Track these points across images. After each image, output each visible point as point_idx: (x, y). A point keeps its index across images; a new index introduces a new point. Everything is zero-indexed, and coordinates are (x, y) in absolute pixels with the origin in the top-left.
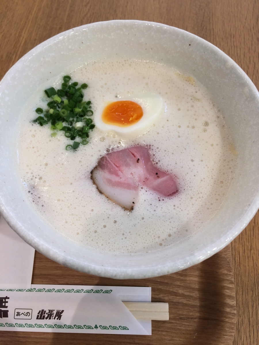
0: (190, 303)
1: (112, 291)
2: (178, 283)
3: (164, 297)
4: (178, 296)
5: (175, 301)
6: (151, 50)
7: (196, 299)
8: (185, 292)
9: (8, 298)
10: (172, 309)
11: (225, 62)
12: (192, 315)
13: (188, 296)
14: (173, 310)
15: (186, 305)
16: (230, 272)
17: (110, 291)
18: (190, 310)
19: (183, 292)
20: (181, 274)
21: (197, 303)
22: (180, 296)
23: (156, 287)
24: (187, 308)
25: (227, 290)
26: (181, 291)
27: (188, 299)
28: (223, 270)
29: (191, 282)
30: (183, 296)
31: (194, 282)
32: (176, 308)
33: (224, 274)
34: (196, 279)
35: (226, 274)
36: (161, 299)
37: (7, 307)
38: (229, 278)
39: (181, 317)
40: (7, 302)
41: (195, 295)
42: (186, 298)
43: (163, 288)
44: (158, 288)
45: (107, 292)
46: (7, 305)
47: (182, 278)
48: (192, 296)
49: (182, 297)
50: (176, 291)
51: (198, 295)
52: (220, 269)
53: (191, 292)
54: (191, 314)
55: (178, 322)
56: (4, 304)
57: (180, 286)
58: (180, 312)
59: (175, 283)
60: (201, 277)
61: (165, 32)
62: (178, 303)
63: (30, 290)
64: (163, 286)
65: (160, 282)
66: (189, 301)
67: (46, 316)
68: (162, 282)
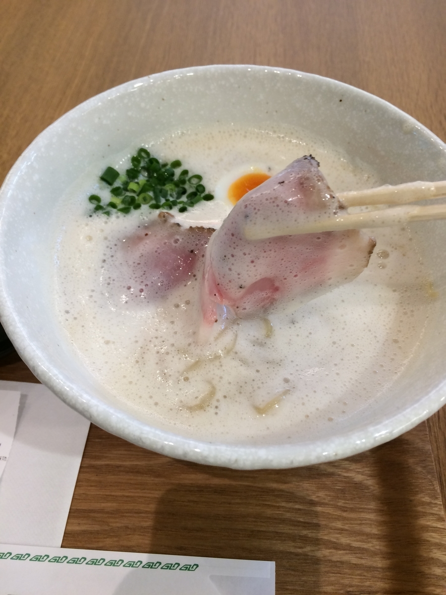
0: (363, 562)
1: (197, 566)
2: (339, 525)
3: (313, 551)
4: (340, 550)
5: (334, 559)
6: (275, 113)
7: (374, 554)
8: (352, 541)
10: (331, 575)
12: (369, 586)
13: (359, 548)
14: (333, 576)
15: (356, 566)
16: (437, 498)
17: (195, 567)
18: (364, 576)
19: (348, 542)
20: (344, 507)
21: (379, 563)
22: (344, 550)
23: (296, 532)
24: (359, 572)
25: (433, 534)
26: (344, 540)
27: (360, 555)
28: (421, 495)
29: (363, 522)
30: (349, 548)
31: (367, 522)
32: (336, 573)
33: (423, 504)
35: (429, 504)
36: (308, 555)
38: (435, 510)
39: (349, 590)
41: (372, 546)
42: (355, 554)
43: (310, 535)
44: (301, 534)
45: (187, 568)
47: (345, 514)
48: (363, 549)
49: (348, 552)
50: (335, 540)
51: (378, 547)
52: (417, 493)
53: (366, 542)
54: (367, 584)
57: (343, 530)
58: (346, 582)
59: (334, 524)
60: (380, 511)
61: (299, 81)
62: (342, 562)
64: (310, 531)
65: (305, 523)
66: (362, 558)
68: (308, 523)
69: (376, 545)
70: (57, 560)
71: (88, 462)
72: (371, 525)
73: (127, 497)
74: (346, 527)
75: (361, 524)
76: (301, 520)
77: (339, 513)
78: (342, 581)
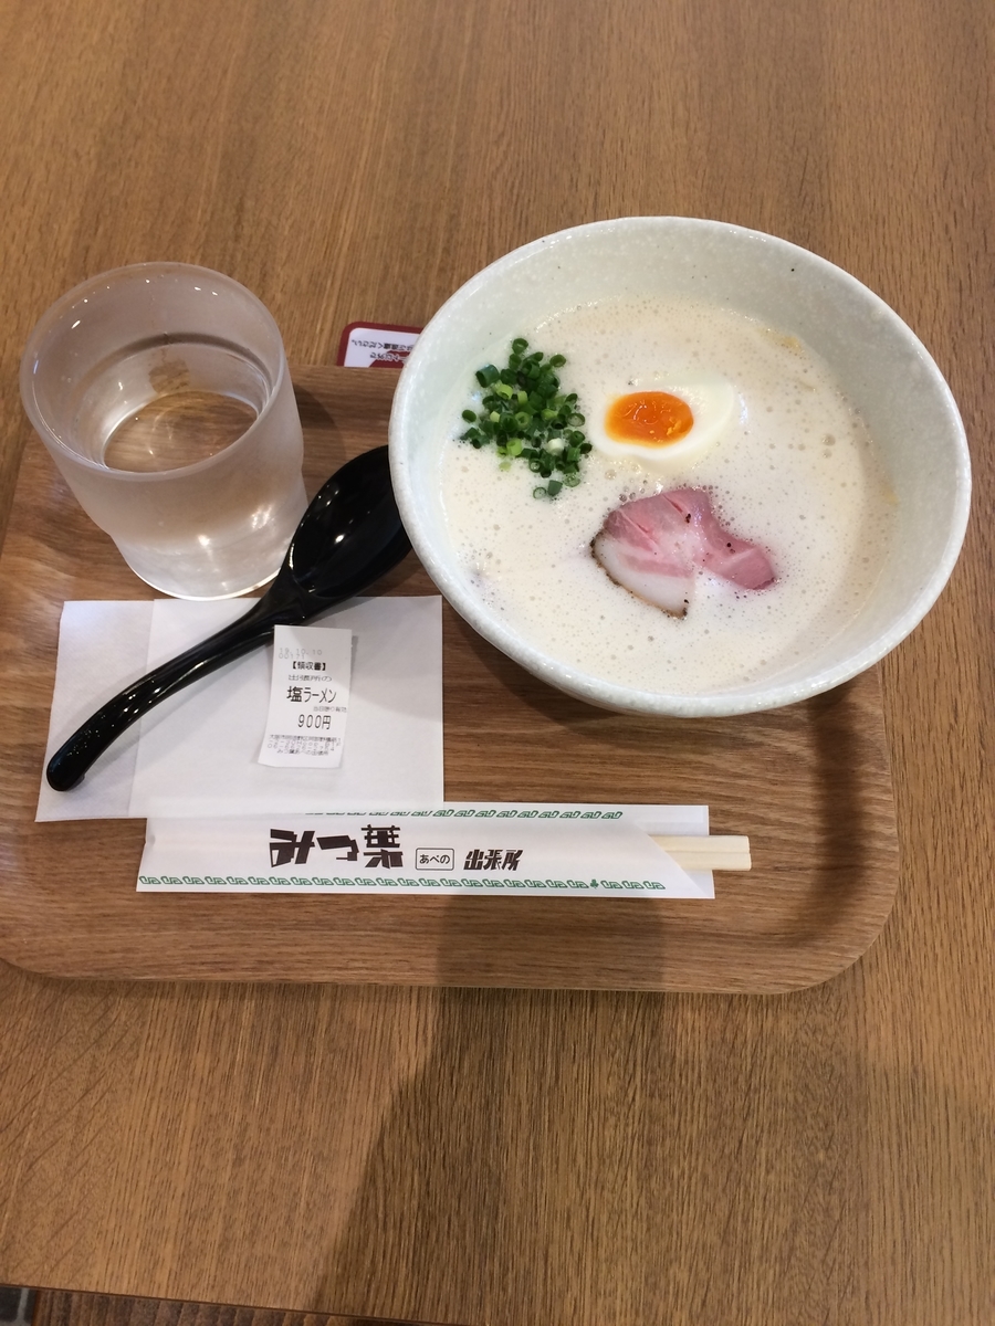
0: (795, 837)
2: (767, 799)
4: (766, 824)
5: (760, 834)
6: (703, 279)
7: (808, 829)
8: (783, 816)
9: (398, 829)
10: (758, 849)
11: (869, 308)
12: (801, 862)
13: (790, 824)
14: (760, 851)
15: (786, 842)
16: (884, 769)
17: (619, 814)
18: (795, 852)
19: (778, 817)
21: (813, 838)
22: (772, 825)
24: (789, 848)
25: (878, 807)
26: (773, 815)
27: (790, 830)
28: (866, 765)
29: (798, 796)
30: (780, 824)
31: (801, 796)
32: (765, 849)
33: (867, 775)
34: (808, 790)
35: (875, 775)
36: (730, 829)
37: (398, 846)
38: (882, 781)
39: (777, 865)
40: (397, 836)
41: (805, 822)
42: (786, 829)
43: (734, 809)
45: (610, 816)
46: (397, 841)
47: (774, 788)
48: (798, 825)
49: (776, 827)
50: (762, 815)
51: (812, 823)
52: (861, 763)
53: (798, 817)
54: (798, 860)
55: (770, 876)
56: (390, 840)
57: (771, 804)
58: (774, 857)
59: (761, 798)
60: (817, 785)
61: (739, 241)
62: (770, 838)
63: (442, 814)
66: (793, 834)
67: (485, 862)
69: (811, 821)
72: (805, 799)
73: (518, 769)
74: (776, 801)
75: (793, 798)
76: (723, 794)
77: (768, 786)
78: (769, 857)
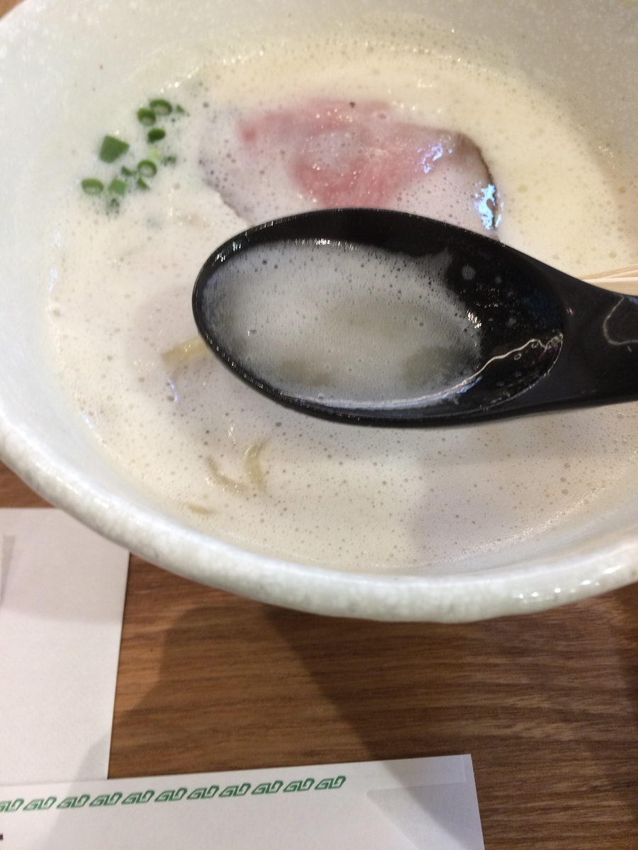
0: (611, 736)
1: (344, 779)
2: (563, 681)
3: (528, 729)
4: (572, 721)
5: (564, 737)
7: (625, 721)
8: (589, 705)
10: (563, 764)
12: (626, 774)
13: (600, 716)
14: (567, 766)
15: (601, 745)
17: (340, 781)
18: (617, 758)
19: (582, 707)
20: (567, 652)
22: (577, 721)
23: (496, 702)
24: (607, 753)
26: (576, 705)
27: (603, 726)
29: (603, 672)
30: (586, 717)
31: (609, 671)
32: (572, 760)
34: (613, 661)
36: (521, 738)
39: (595, 784)
41: (622, 710)
42: (597, 724)
43: (520, 704)
44: (505, 705)
45: (328, 784)
47: (570, 664)
48: (612, 716)
49: (584, 723)
50: (561, 708)
51: (630, 710)
53: (610, 704)
54: (623, 769)
55: (588, 802)
57: (572, 689)
58: (588, 771)
59: (555, 682)
62: (577, 742)
64: (519, 698)
65: (508, 685)
66: (607, 731)
68: (514, 685)
69: (626, 707)
70: (104, 801)
71: (134, 629)
72: (613, 674)
73: (209, 679)
74: (576, 684)
75: (598, 676)
76: (502, 681)
77: (561, 662)
78: (582, 772)
